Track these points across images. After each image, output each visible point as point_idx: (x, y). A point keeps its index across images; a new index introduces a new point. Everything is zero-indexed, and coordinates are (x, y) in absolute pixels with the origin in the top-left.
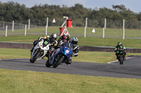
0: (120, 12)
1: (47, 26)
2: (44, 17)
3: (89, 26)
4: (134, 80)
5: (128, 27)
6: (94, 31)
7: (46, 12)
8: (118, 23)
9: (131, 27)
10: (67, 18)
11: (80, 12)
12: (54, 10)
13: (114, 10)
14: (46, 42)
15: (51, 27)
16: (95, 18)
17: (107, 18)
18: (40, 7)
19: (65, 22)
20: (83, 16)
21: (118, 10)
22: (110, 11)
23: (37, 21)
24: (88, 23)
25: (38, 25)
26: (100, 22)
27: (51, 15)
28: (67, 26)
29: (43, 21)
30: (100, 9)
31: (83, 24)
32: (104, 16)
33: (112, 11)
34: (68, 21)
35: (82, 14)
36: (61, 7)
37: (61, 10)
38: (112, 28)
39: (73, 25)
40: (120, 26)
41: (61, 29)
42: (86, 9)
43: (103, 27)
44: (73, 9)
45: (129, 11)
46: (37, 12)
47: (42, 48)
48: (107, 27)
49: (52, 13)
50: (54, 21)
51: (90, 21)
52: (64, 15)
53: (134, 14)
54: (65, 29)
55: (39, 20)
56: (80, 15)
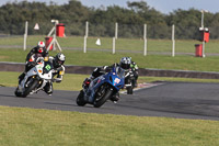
0: (139, 13)
1: (26, 35)
2: (21, 20)
3: (90, 34)
4: (162, 119)
5: (152, 36)
6: (98, 42)
7: (24, 13)
8: (136, 30)
9: (157, 36)
10: (57, 22)
11: (78, 13)
12: (36, 10)
13: (129, 9)
14: (48, 67)
15: (32, 37)
16: (101, 23)
17: (118, 21)
18: (15, 5)
19: (54, 28)
20: (82, 18)
21: (136, 10)
22: (123, 11)
23: (10, 28)
24: (90, 30)
25: (11, 33)
26: (108, 28)
27: (33, 18)
28: (58, 34)
29: (19, 27)
30: (109, 8)
31: (81, 31)
32: (115, 19)
33: (127, 11)
34: (58, 26)
35: (80, 15)
36: (48, 4)
37: (48, 9)
38: (127, 37)
39: (65, 32)
40: (139, 35)
41: (47, 39)
42: (86, 8)
43: (114, 35)
44: (66, 8)
45: (153, 11)
46: (10, 13)
47: (40, 74)
48: (119, 36)
49: (34, 15)
50: (37, 27)
51: (93, 27)
52: (53, 17)
53: (161, 16)
54: (54, 40)
55: (14, 26)
56: (77, 17)
